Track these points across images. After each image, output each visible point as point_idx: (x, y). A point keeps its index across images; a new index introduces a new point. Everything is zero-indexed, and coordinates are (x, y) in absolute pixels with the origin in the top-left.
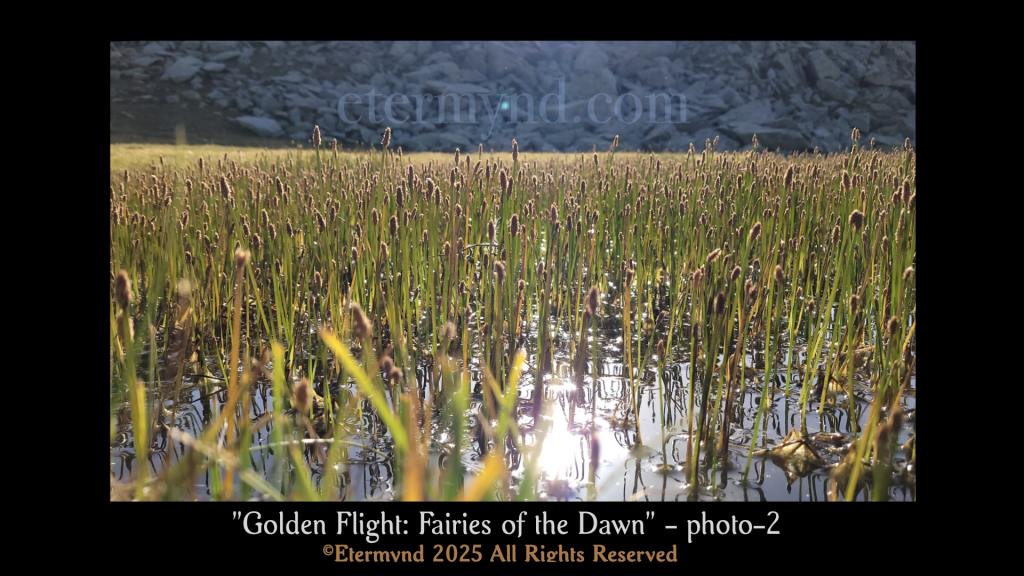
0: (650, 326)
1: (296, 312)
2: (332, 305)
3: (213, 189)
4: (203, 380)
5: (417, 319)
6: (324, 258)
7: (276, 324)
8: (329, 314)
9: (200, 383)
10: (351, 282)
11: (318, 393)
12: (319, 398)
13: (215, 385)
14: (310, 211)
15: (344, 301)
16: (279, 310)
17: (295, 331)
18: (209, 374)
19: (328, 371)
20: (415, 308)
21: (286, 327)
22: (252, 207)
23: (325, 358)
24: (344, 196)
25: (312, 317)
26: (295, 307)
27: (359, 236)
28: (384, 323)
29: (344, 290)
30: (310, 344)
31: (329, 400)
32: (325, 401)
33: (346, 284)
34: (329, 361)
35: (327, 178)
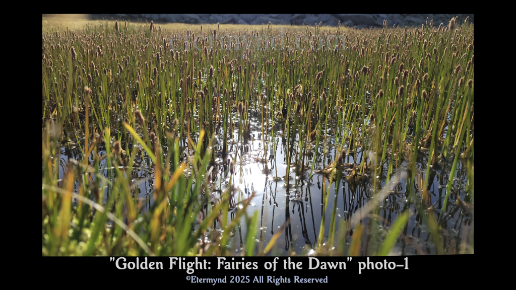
0: (280, 117)
1: (110, 111)
2: (128, 107)
3: (64, 48)
4: (67, 143)
5: (170, 114)
6: (123, 83)
7: (101, 116)
8: (127, 111)
9: (66, 144)
10: (137, 95)
11: (123, 149)
12: (123, 151)
13: (73, 145)
14: (114, 60)
15: (134, 105)
16: (102, 109)
17: (110, 120)
18: (70, 140)
19: (127, 139)
20: (169, 108)
21: (106, 118)
22: (84, 56)
23: (126, 133)
24: (132, 53)
25: (118, 112)
26: (110, 108)
27: (140, 74)
28: (154, 116)
29: (134, 100)
30: (118, 126)
31: (128, 152)
32: (126, 152)
33: (135, 96)
34: (127, 134)
35: (123, 42)
